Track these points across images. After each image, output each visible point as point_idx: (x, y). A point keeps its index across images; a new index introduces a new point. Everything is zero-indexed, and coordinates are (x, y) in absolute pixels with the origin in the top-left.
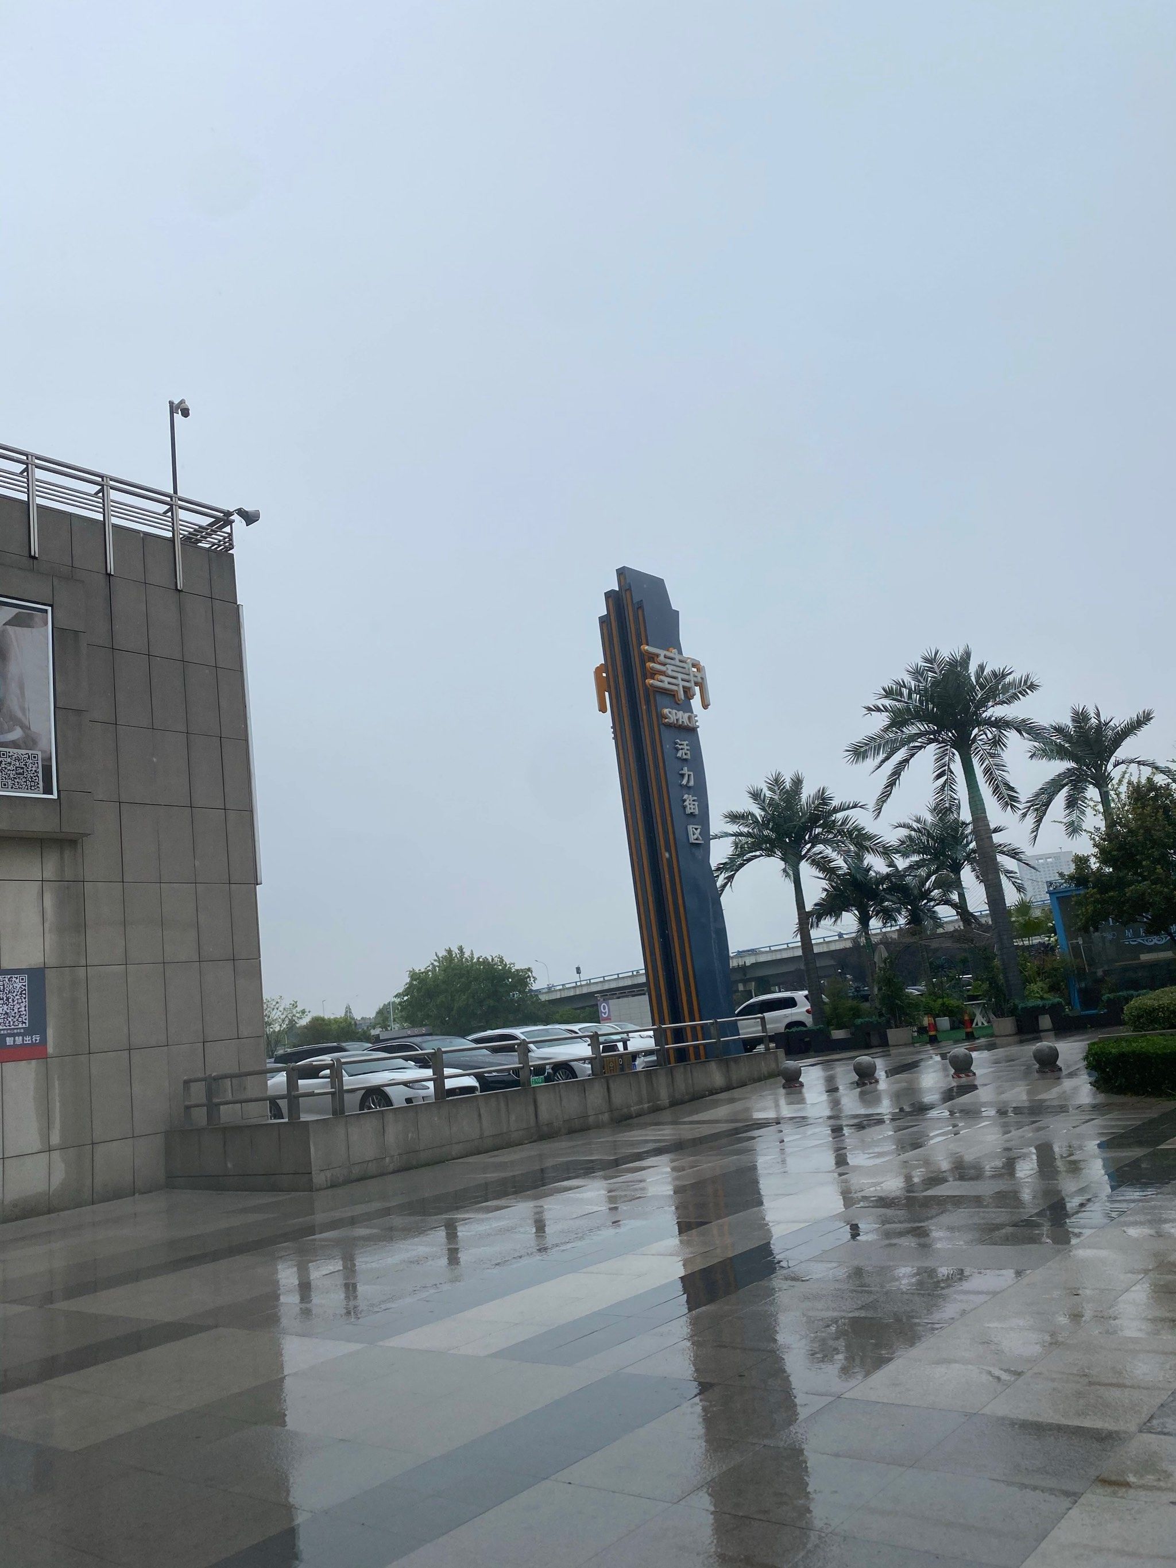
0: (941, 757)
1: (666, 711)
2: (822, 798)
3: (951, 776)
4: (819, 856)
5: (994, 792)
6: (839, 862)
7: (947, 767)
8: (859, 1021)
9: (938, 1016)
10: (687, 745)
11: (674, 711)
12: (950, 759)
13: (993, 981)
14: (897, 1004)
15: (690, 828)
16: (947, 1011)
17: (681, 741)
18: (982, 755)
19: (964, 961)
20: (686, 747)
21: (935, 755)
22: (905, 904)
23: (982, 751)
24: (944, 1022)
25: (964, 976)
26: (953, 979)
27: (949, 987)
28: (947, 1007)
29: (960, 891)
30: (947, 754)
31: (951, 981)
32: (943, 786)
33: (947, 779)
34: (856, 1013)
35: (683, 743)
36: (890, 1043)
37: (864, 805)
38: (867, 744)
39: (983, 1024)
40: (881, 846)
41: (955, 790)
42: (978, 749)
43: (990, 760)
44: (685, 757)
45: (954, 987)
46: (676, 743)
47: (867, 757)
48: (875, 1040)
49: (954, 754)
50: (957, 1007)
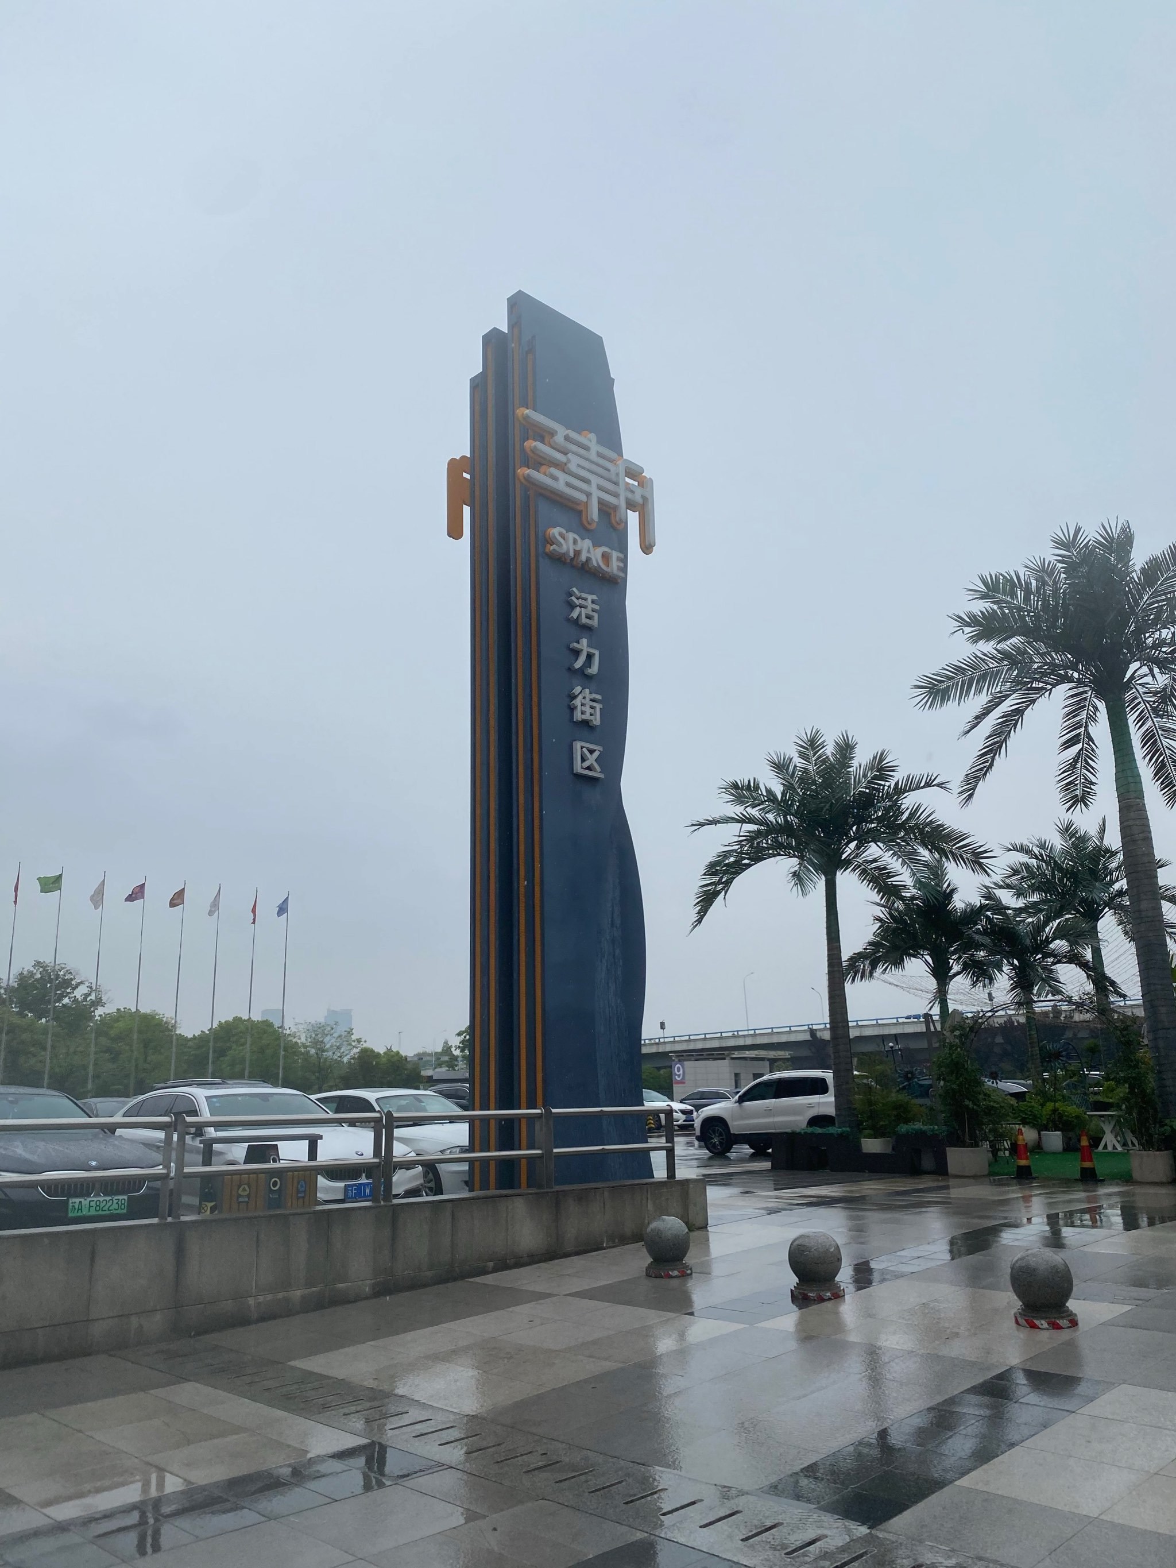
0: (1074, 711)
1: (555, 531)
2: (880, 768)
3: (1089, 745)
4: (873, 865)
5: (1155, 775)
6: (904, 877)
7: (1083, 729)
8: (903, 1128)
9: (1046, 1128)
10: (593, 602)
11: (571, 536)
12: (1089, 717)
13: (1136, 1084)
14: (967, 1106)
15: (578, 747)
16: (1059, 1122)
17: (580, 591)
18: (1142, 711)
19: (1093, 1050)
20: (590, 606)
21: (1065, 707)
22: (1010, 955)
23: (1142, 704)
24: (1054, 1139)
25: (1091, 1073)
26: (1075, 1075)
27: (1068, 1085)
28: (1061, 1116)
29: (1095, 945)
30: (1084, 706)
31: (1071, 1077)
32: (1076, 760)
33: (1081, 750)
34: (903, 1113)
35: (584, 595)
36: (951, 1169)
37: (942, 784)
38: (950, 678)
39: (1114, 1147)
40: (970, 851)
41: (1093, 768)
42: (1137, 701)
43: (1155, 720)
44: (584, 620)
45: (1075, 1086)
46: (571, 594)
47: (948, 700)
48: (927, 1162)
49: (1096, 708)
50: (1077, 1117)
